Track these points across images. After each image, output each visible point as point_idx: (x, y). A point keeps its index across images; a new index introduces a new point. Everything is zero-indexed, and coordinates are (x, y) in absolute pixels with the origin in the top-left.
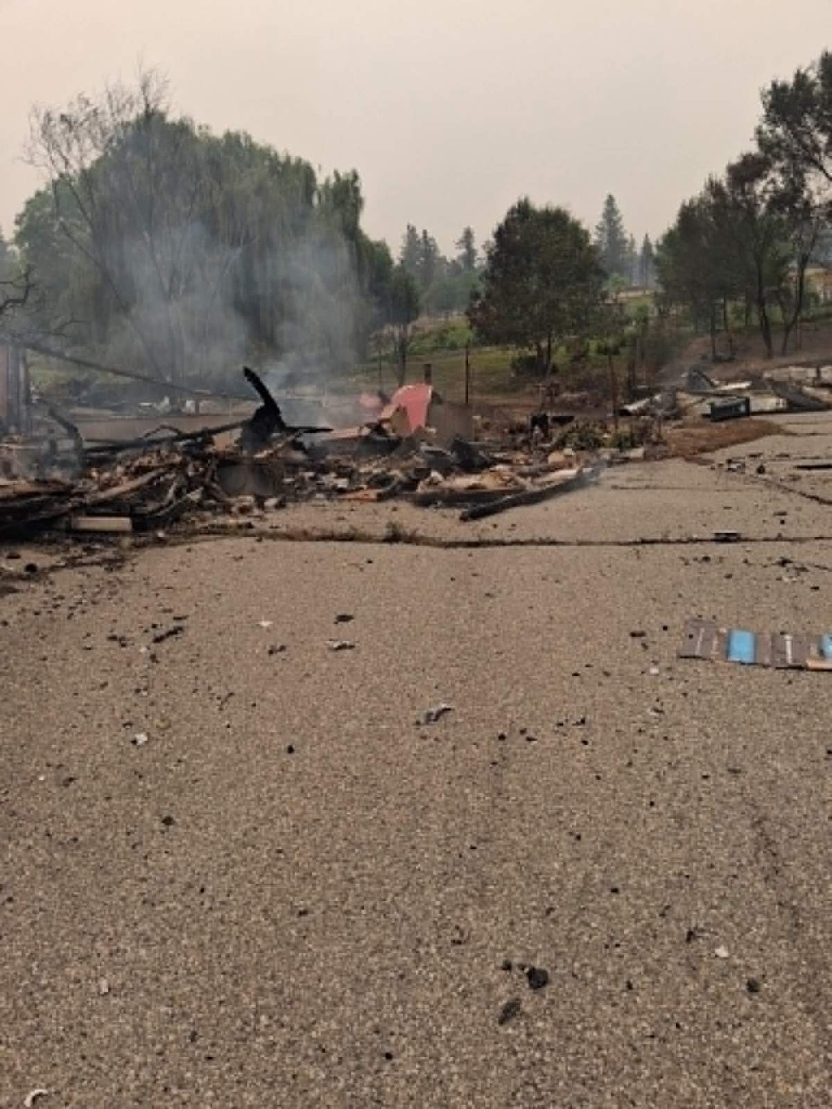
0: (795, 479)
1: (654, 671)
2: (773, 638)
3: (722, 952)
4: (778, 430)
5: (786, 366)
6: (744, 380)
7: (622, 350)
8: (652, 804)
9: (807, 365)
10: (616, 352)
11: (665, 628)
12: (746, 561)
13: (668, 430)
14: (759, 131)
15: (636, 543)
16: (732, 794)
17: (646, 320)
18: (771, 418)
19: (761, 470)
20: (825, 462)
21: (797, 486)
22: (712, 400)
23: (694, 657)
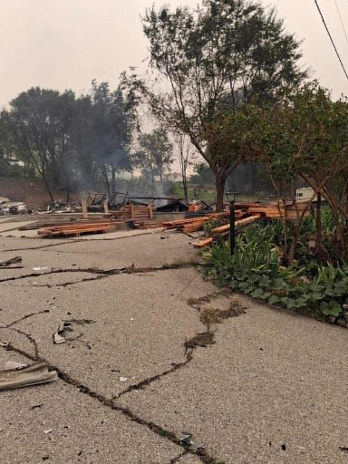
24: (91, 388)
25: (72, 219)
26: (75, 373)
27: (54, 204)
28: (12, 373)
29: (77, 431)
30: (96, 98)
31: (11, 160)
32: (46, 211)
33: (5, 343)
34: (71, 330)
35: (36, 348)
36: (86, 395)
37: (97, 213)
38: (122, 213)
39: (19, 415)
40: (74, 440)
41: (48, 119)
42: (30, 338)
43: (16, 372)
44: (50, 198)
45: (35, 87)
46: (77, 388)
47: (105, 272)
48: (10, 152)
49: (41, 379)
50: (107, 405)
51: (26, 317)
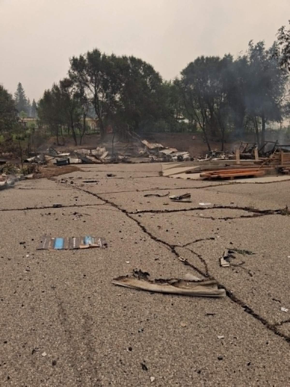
0: (82, 186)
1: (27, 256)
2: (70, 240)
3: (44, 354)
4: (79, 170)
5: (82, 148)
6: (68, 152)
7: (25, 139)
8: (23, 306)
9: (88, 149)
10: (23, 139)
11: (33, 240)
12: (63, 214)
13: (42, 168)
14: (69, 72)
15: (25, 209)
16: (52, 296)
17: (34, 129)
18: (77, 166)
19: (72, 183)
20: (92, 180)
21: (82, 188)
22: (57, 158)
23: (43, 249)
24: (254, 310)
25: (227, 165)
26: (240, 294)
27: (211, 153)
28: (190, 283)
29: (245, 344)
30: (252, 57)
31: (180, 119)
32: (205, 158)
33: (183, 259)
34: (234, 258)
35: (206, 267)
36: (250, 315)
37: (247, 160)
38: (272, 160)
39: (197, 318)
40: (243, 351)
41: (209, 82)
42: (201, 259)
43: (193, 283)
44: (208, 149)
45: (200, 57)
46: (242, 308)
47: (260, 212)
48: (179, 112)
49: (212, 293)
50: (270, 329)
51: (197, 241)
